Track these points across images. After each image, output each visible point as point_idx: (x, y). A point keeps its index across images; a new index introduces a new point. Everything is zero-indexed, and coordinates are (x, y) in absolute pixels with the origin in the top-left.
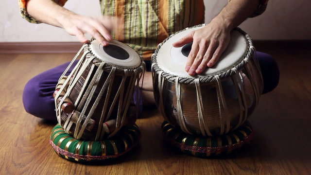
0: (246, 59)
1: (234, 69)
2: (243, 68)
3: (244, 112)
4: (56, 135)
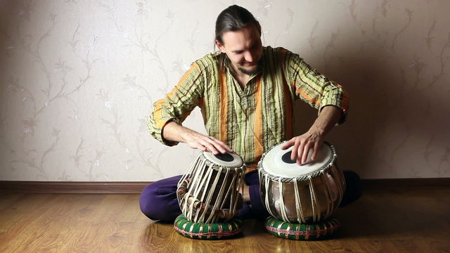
0: (331, 164)
1: (322, 171)
2: (328, 170)
3: (331, 205)
4: (179, 223)
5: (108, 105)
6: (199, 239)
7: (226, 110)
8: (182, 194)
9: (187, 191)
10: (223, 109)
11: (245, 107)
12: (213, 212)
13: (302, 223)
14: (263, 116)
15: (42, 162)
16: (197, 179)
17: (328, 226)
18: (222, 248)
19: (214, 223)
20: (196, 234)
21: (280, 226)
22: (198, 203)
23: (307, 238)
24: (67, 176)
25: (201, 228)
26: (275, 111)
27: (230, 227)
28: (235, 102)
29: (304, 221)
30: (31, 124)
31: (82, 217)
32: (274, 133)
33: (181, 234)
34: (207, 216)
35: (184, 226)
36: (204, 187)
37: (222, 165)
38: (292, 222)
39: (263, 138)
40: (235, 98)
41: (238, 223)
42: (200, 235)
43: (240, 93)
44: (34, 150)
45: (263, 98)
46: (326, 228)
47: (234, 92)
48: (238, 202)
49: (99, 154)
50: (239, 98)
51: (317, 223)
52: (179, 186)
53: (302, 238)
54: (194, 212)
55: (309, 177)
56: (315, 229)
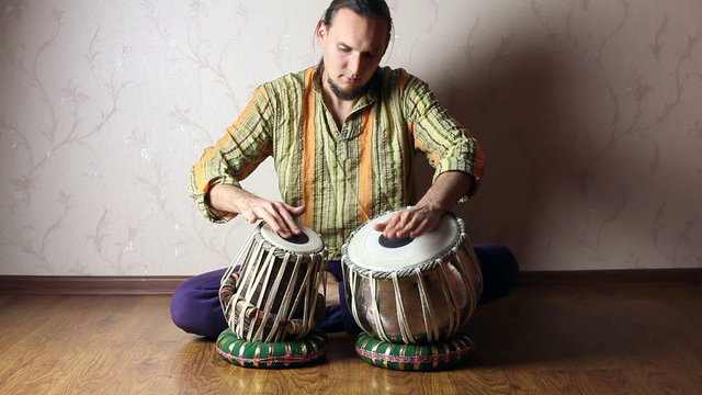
0: (454, 249)
1: (438, 260)
2: (450, 259)
4: (223, 342)
5: (145, 154)
6: (255, 368)
7: (312, 163)
8: (227, 296)
9: (235, 291)
10: (307, 161)
11: (343, 157)
12: (276, 325)
13: (410, 343)
14: (373, 173)
15: (43, 245)
16: (250, 271)
17: (452, 348)
18: (312, 382)
19: (279, 341)
20: (250, 361)
21: (375, 348)
22: (251, 310)
23: (416, 367)
24: (82, 267)
25: (258, 351)
26: (392, 165)
27: (304, 348)
28: (326, 150)
29: (412, 340)
30: (25, 185)
31: (99, 333)
32: (390, 200)
33: (226, 360)
34: (267, 331)
35: (231, 348)
36: (261, 284)
37: (290, 249)
38: (394, 342)
39: (374, 207)
40: (326, 144)
41: (316, 341)
42: (255, 361)
43: (335, 135)
44: (31, 227)
45: (374, 145)
46: (448, 351)
47: (325, 133)
48: (316, 308)
49: (132, 233)
50: (332, 143)
51: (434, 343)
52: (223, 283)
53: (409, 368)
54: (247, 324)
55: (417, 270)
56: (430, 353)
